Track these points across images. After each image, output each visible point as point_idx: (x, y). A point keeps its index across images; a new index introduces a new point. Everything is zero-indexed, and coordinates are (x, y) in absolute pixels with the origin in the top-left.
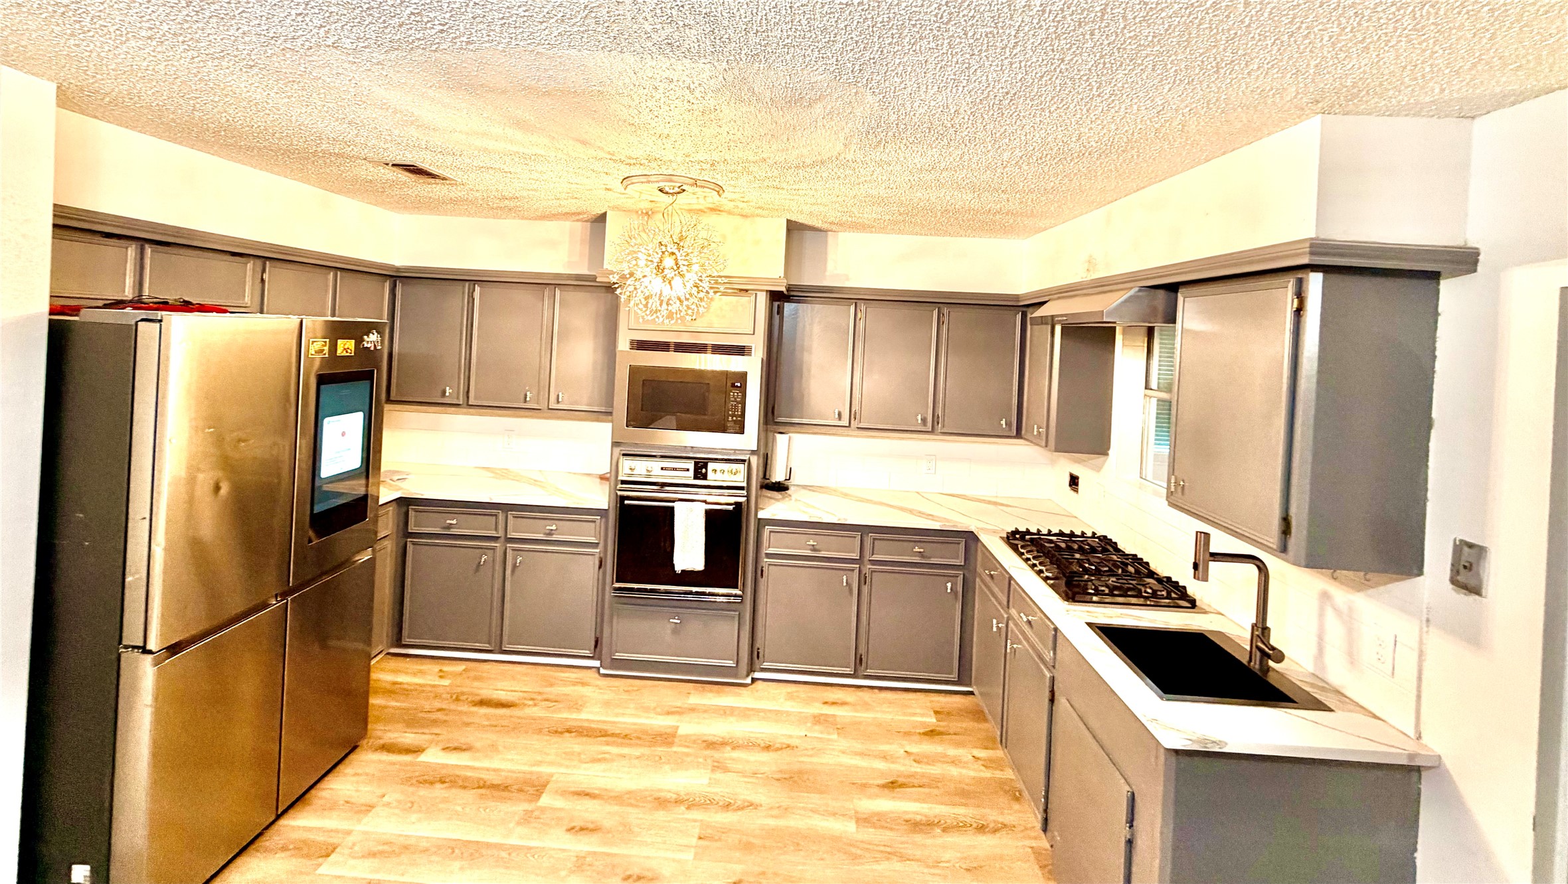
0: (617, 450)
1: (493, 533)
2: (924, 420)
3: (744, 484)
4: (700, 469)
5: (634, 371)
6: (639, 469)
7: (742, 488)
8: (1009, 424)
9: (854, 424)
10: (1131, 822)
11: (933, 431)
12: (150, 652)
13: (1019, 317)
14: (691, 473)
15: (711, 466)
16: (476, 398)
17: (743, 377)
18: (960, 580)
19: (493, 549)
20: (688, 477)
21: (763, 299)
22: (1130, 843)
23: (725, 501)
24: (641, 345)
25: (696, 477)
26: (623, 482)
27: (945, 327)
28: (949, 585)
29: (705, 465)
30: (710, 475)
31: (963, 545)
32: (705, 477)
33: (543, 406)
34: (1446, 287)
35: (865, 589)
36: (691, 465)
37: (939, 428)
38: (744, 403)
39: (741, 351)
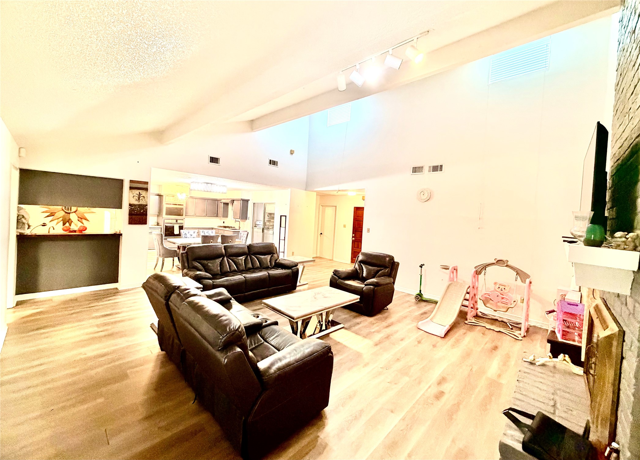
0: (164, 219)
3: (183, 223)
8: (216, 215)
9: (195, 216)
13: (217, 201)
15: (178, 220)
17: (183, 208)
24: (167, 204)
25: (176, 222)
26: (165, 223)
27: (207, 202)
34: (249, 201)
36: (175, 220)
37: (207, 216)
38: (183, 212)
39: (183, 205)
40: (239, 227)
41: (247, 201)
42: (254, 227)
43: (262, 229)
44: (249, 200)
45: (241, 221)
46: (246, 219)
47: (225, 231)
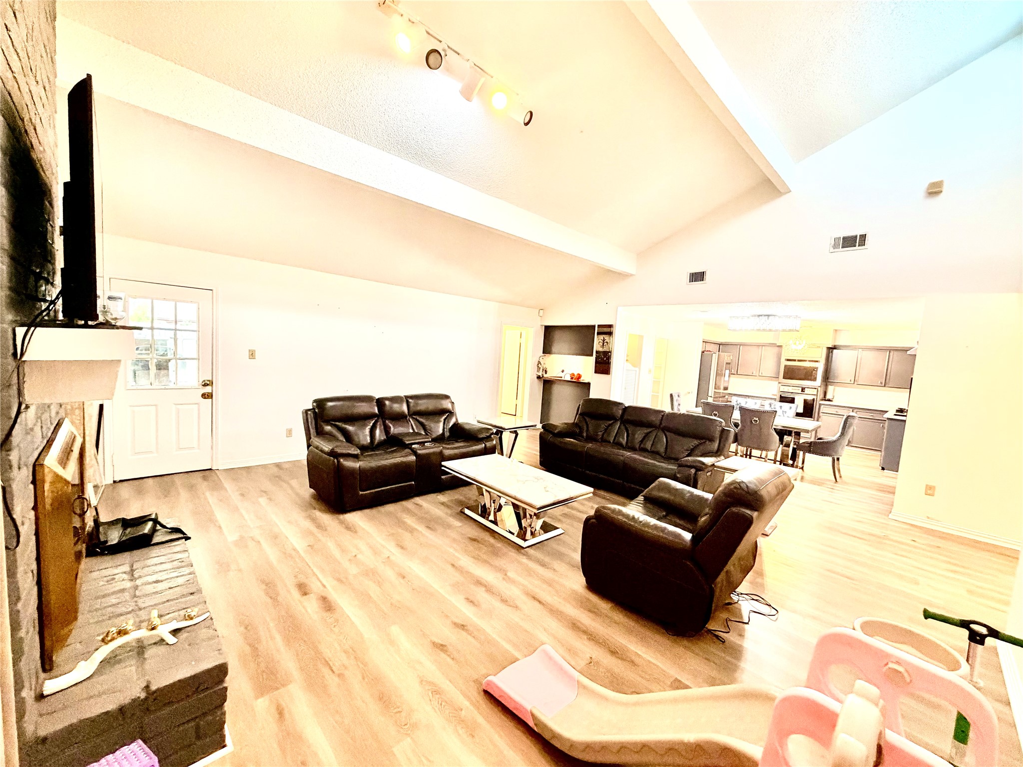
0: (780, 384)
2: (881, 383)
4: (803, 390)
5: (786, 366)
6: (786, 389)
7: (815, 395)
11: (885, 386)
14: (801, 390)
16: (736, 373)
17: (817, 368)
20: (800, 391)
21: (826, 348)
23: (810, 398)
24: (788, 360)
25: (802, 392)
26: (782, 392)
27: (891, 357)
28: (881, 425)
29: (805, 389)
30: (806, 391)
32: (804, 391)
33: (757, 375)
36: (800, 389)
37: (887, 385)
38: (816, 374)
39: (817, 362)
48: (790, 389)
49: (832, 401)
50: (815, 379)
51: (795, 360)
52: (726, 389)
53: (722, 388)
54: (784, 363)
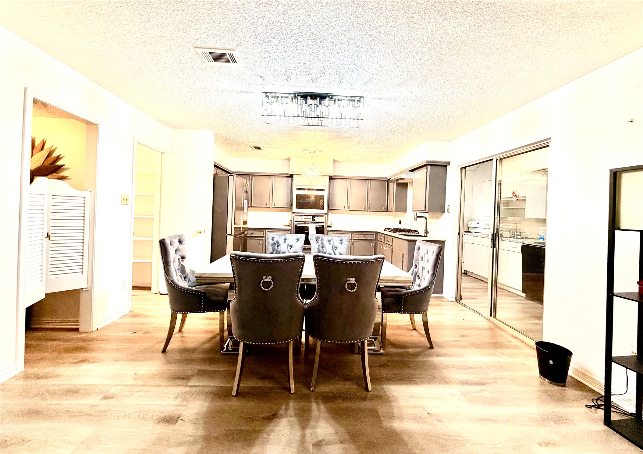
0: (293, 215)
1: (263, 236)
2: (365, 208)
3: (324, 221)
4: (314, 218)
5: (298, 196)
6: (299, 219)
7: (324, 222)
8: (385, 208)
9: (348, 209)
10: (403, 258)
12: (232, 235)
13: (387, 183)
15: (316, 217)
16: (253, 205)
17: (323, 196)
18: (374, 243)
19: (263, 240)
20: (311, 220)
21: (328, 178)
22: (403, 261)
23: (320, 225)
24: (299, 189)
25: (313, 220)
26: (295, 222)
27: (369, 186)
28: (371, 244)
29: (315, 217)
31: (374, 235)
32: (315, 220)
33: (270, 206)
34: (448, 167)
35: (352, 246)
36: (311, 217)
37: (368, 210)
38: (323, 202)
39: (322, 190)
40: (426, 230)
41: (444, 166)
42: (464, 233)
43: (490, 237)
44: (449, 163)
45: (431, 218)
46: (443, 211)
47: (394, 238)
48: (302, 218)
49: (331, 227)
50: (323, 208)
51: (304, 189)
52: (245, 223)
53: (242, 223)
54: (296, 192)
